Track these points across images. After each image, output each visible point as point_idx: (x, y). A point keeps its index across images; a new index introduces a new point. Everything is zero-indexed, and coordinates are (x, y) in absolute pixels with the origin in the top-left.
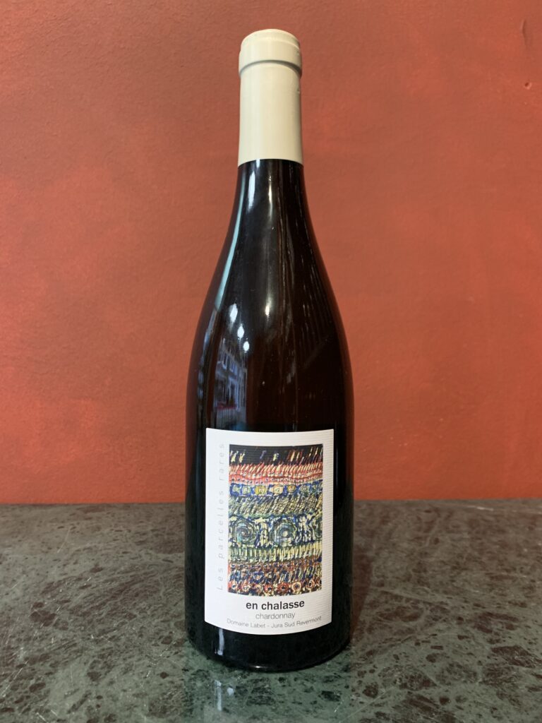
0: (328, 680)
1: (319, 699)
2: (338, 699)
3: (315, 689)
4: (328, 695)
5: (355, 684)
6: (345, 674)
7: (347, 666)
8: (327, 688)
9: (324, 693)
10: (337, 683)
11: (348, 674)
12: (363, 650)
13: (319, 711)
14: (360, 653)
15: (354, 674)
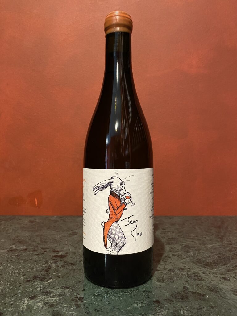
0: (222, 274)
1: (221, 279)
2: (229, 280)
3: (218, 276)
4: (225, 279)
5: (234, 276)
6: (228, 272)
7: (228, 270)
8: (223, 276)
9: (222, 278)
10: (226, 275)
11: (230, 272)
12: (233, 265)
13: (223, 283)
14: (232, 266)
15: (232, 272)
